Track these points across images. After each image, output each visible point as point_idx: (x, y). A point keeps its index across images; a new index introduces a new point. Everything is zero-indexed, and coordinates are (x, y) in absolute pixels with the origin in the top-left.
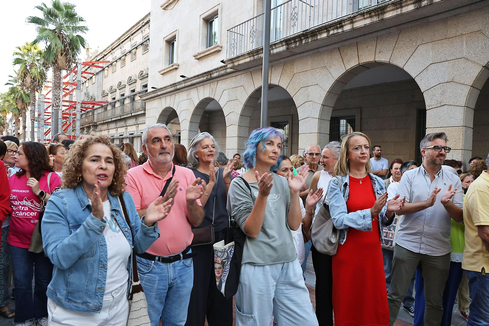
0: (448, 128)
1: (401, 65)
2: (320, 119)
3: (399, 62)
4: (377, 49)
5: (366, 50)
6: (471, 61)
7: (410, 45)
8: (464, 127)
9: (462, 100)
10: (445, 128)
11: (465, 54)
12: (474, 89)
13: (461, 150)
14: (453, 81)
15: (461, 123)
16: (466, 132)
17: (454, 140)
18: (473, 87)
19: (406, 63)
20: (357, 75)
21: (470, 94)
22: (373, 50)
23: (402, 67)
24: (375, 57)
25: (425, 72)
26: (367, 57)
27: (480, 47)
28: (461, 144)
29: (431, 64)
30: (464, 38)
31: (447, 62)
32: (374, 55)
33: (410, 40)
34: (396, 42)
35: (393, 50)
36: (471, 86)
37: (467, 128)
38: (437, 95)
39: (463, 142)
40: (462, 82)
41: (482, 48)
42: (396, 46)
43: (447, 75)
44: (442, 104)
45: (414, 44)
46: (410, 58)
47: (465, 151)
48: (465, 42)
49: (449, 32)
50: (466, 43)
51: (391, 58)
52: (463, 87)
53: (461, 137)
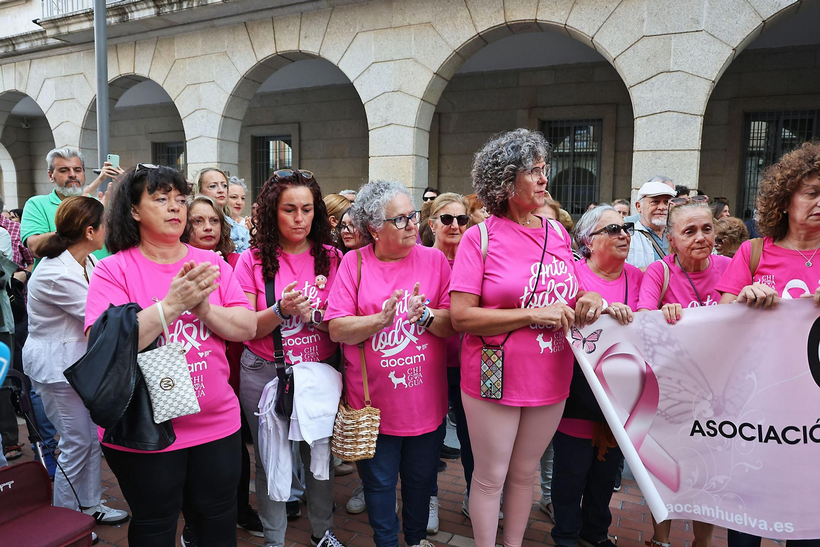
0: (395, 157)
1: (334, 61)
2: (222, 140)
3: (332, 56)
4: (301, 32)
5: (285, 32)
6: (421, 64)
7: (347, 31)
8: (415, 157)
9: (411, 119)
10: (392, 157)
11: (413, 53)
12: (426, 104)
13: (411, 189)
14: (400, 90)
15: (411, 151)
16: (417, 163)
17: (403, 174)
18: (424, 101)
19: (342, 57)
20: (277, 70)
21: (421, 111)
22: (297, 32)
23: (336, 63)
24: (299, 43)
25: (366, 74)
26: (288, 43)
27: (430, 45)
28: (412, 180)
29: (373, 63)
30: (412, 29)
31: (393, 62)
32: (298, 41)
33: (347, 23)
34: (328, 24)
35: (324, 35)
36: (422, 99)
37: (419, 158)
38: (381, 109)
39: (414, 178)
40: (411, 93)
41: (433, 48)
42: (328, 30)
43: (393, 81)
44: (388, 123)
45: (352, 30)
46: (346, 50)
47: (417, 189)
48: (413, 35)
49: (394, 18)
50: (414, 37)
51: (322, 47)
52: (412, 99)
53: (411, 170)
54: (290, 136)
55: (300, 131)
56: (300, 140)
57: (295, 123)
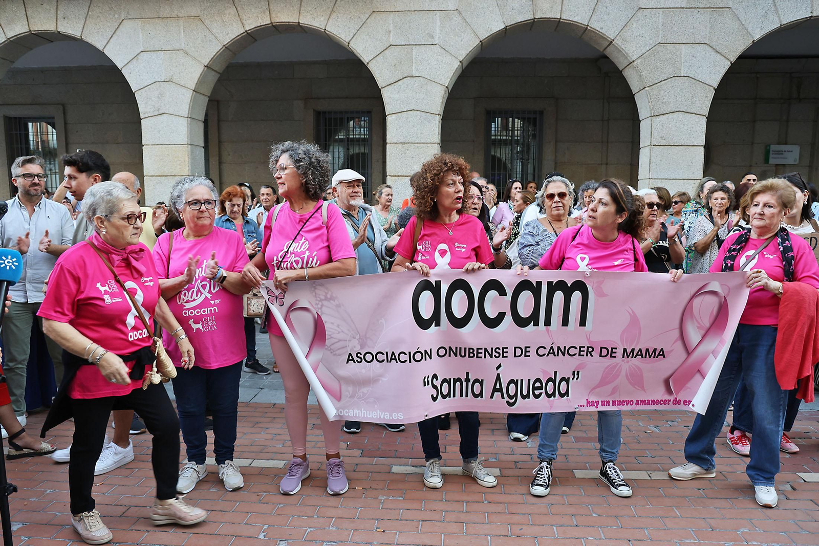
1: (100, 46)
3: (96, 39)
4: (59, 12)
5: (39, 10)
6: (191, 56)
7: (111, 16)
8: (189, 146)
9: (184, 109)
10: (167, 146)
11: (183, 44)
12: (199, 95)
14: (171, 80)
15: (185, 141)
16: (192, 152)
17: (178, 162)
18: (196, 92)
19: (107, 43)
20: (32, 49)
21: (194, 101)
22: (53, 11)
23: (101, 49)
24: (57, 24)
25: (135, 63)
26: (44, 23)
27: (199, 39)
28: (188, 168)
29: (142, 52)
30: (181, 22)
31: (162, 53)
32: (55, 21)
33: (111, 9)
34: (89, 7)
35: (86, 18)
36: (194, 91)
37: (194, 147)
38: (152, 98)
39: (190, 166)
40: (182, 83)
41: (203, 41)
42: (90, 13)
43: (163, 71)
44: (161, 112)
45: (116, 16)
46: (112, 36)
48: (182, 28)
49: (161, 9)
50: (184, 29)
51: (84, 31)
52: (184, 90)
53: (187, 159)
54: (53, 118)
55: (64, 113)
56: (66, 124)
57: (58, 104)
